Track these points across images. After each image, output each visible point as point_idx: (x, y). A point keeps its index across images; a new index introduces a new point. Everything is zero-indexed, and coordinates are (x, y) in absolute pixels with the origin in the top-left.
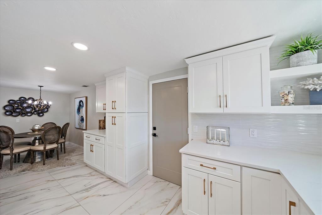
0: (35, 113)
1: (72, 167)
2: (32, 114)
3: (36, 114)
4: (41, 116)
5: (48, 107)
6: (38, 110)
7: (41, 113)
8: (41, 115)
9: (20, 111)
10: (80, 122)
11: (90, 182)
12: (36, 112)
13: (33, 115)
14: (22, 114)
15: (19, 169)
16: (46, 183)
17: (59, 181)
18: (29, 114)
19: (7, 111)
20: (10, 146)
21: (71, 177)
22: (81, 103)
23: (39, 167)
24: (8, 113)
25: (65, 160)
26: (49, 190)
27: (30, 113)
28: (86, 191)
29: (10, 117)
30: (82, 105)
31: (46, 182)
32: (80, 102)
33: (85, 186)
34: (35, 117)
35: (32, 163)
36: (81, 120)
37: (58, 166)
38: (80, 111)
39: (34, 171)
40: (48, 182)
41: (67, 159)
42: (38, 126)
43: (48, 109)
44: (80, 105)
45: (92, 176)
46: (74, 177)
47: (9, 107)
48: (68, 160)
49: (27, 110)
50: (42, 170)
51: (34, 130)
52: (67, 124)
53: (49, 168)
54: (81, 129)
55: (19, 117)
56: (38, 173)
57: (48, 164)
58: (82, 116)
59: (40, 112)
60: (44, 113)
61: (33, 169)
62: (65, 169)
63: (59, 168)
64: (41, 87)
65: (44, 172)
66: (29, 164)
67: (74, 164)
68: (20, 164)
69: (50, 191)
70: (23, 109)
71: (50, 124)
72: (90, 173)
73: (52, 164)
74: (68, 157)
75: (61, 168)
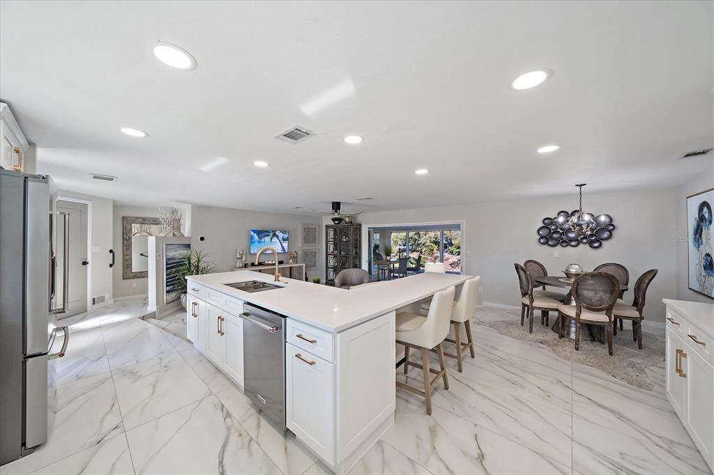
0: (585, 241)
1: (632, 389)
2: (579, 242)
3: (585, 243)
4: (596, 248)
5: (612, 228)
6: (591, 235)
7: (597, 241)
8: (595, 245)
9: (558, 238)
10: (703, 273)
11: (645, 461)
12: (584, 238)
13: (581, 245)
14: (563, 242)
15: (540, 337)
16: (553, 383)
17: (576, 397)
18: (573, 243)
19: (542, 237)
20: (529, 293)
21: (606, 408)
22: (705, 209)
23: (566, 348)
24: (542, 241)
25: (625, 365)
26: (548, 398)
27: (576, 240)
28: (612, 467)
29: (546, 247)
30: (707, 216)
31: (555, 381)
32: (701, 209)
33: (621, 454)
34: (584, 248)
35: (561, 336)
36: (705, 268)
37: (602, 367)
38: (700, 236)
39: (554, 351)
40: (557, 383)
41: (633, 365)
42: (577, 267)
43: (610, 232)
44: (701, 218)
45: (669, 452)
46: (613, 412)
47: (543, 230)
48: (634, 369)
49: (570, 235)
50: (566, 358)
51: (568, 275)
52: (652, 274)
53: (579, 361)
54: (704, 295)
55: (559, 247)
56: (556, 357)
57: (584, 352)
58: (708, 255)
59: (593, 238)
60: (602, 242)
61: (557, 348)
62: (610, 383)
63: (598, 372)
64: (581, 186)
65: (567, 362)
66: (557, 336)
67: (641, 386)
68: (546, 330)
69: (548, 400)
70: (563, 233)
71: (614, 267)
72: (672, 441)
73: (592, 356)
74: (639, 361)
75: (604, 375)
